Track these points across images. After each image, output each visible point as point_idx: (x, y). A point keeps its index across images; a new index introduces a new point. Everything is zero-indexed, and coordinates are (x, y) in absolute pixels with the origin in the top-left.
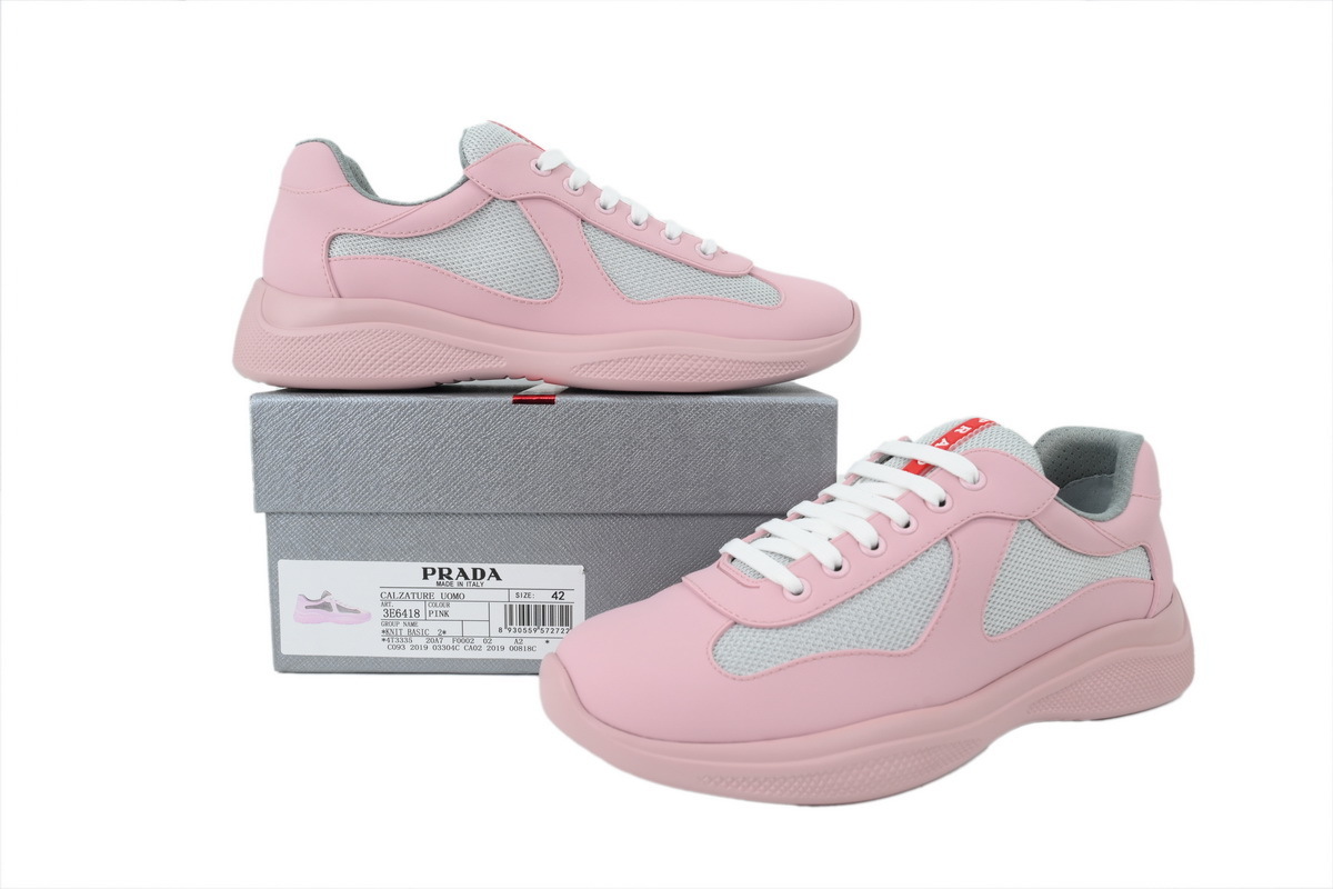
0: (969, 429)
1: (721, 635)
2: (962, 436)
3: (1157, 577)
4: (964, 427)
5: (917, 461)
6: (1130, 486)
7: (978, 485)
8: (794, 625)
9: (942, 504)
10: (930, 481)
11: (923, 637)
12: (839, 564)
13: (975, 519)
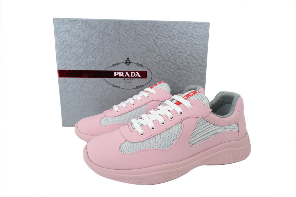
0: (192, 94)
1: (123, 143)
2: (190, 95)
3: (239, 131)
4: (192, 93)
5: (178, 101)
6: (234, 108)
7: (191, 109)
8: (140, 142)
9: (181, 113)
10: (179, 107)
11: (172, 146)
12: (153, 127)
13: (189, 117)
